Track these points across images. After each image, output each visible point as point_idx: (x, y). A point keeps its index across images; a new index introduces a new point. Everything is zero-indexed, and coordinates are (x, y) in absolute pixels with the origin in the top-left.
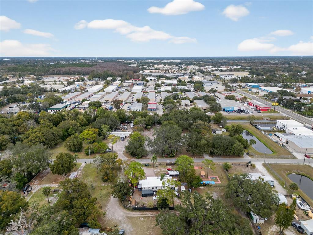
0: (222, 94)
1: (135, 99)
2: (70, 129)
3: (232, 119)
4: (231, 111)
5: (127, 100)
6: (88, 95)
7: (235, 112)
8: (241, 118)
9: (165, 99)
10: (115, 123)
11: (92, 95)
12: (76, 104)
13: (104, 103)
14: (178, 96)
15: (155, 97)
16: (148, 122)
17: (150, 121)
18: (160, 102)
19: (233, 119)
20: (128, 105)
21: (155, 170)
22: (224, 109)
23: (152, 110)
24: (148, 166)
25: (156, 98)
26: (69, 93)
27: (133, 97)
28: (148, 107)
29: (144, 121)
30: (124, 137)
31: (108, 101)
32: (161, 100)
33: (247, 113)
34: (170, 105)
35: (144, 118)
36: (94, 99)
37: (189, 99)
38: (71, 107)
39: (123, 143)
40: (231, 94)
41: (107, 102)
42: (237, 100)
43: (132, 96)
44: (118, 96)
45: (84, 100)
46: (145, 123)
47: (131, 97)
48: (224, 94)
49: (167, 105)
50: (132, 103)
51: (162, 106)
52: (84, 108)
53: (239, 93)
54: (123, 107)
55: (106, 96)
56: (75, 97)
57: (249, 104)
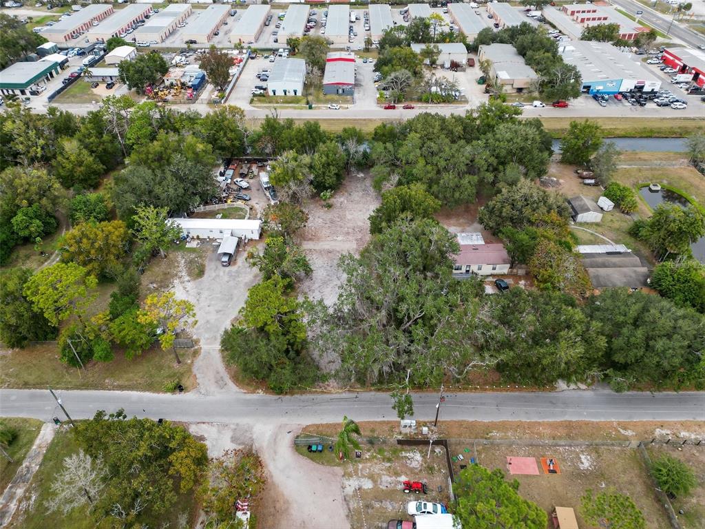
0: (565, 10)
1: (283, 36)
2: (19, 217)
3: (617, 132)
4: (608, 93)
5: (257, 40)
6: (133, 17)
7: (624, 100)
8: (651, 131)
9: (382, 44)
10: (194, 184)
11: (147, 17)
12: (86, 60)
13: (183, 52)
14: (427, 26)
15: (347, 25)
16: (324, 173)
17: (331, 167)
18: (367, 50)
19: (623, 133)
20: (260, 64)
21: (352, 485)
22: (584, 87)
23: (340, 91)
24: (321, 451)
25: (351, 29)
26: (74, 7)
27: (277, 27)
28: (325, 81)
29: (306, 170)
30: (231, 250)
31: (194, 42)
32: (369, 42)
33: (667, 105)
34: (402, 73)
35: (306, 159)
36: (148, 37)
37: (462, 38)
38: (66, 74)
39: (226, 278)
40: (594, 11)
41: (190, 50)
42: (620, 43)
43: (274, 21)
44: (230, 20)
45: (115, 42)
46: (312, 177)
47: (272, 27)
48: (573, 13)
49: (393, 75)
50: (272, 57)
51: (375, 71)
52: (111, 77)
53: (619, 8)
54: (240, 74)
55: (190, 20)
56: (89, 25)
57: (666, 61)
